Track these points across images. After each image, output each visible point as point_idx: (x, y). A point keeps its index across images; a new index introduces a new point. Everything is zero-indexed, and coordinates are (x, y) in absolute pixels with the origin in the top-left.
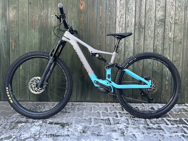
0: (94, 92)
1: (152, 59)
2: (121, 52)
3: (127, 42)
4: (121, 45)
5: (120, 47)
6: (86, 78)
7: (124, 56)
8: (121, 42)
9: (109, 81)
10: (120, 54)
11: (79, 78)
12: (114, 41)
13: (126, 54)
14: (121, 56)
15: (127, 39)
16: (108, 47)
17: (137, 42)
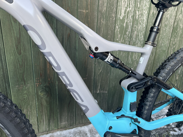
0: (74, 110)
2: (126, 31)
3: (138, 11)
4: (128, 17)
5: (126, 21)
6: (57, 88)
7: (130, 39)
8: (128, 11)
9: (132, 118)
10: (124, 36)
11: (40, 91)
12: (115, 6)
13: (134, 36)
14: (125, 40)
15: (139, 4)
16: (103, 20)
17: (153, 12)
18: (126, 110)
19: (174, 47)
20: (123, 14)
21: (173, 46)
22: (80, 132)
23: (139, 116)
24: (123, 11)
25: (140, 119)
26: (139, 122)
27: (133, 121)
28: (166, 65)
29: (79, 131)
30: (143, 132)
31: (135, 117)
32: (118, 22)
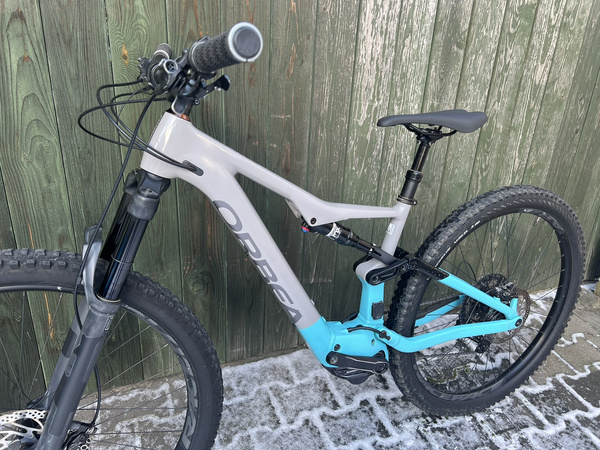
0: (261, 320)
2: (371, 150)
3: (399, 105)
5: (371, 128)
6: (225, 275)
7: (381, 165)
8: (376, 108)
9: (375, 331)
10: (366, 159)
11: (192, 282)
12: (348, 100)
13: (390, 158)
14: (369, 168)
15: (398, 90)
16: (322, 132)
17: (433, 104)
18: (365, 317)
19: (484, 174)
20: (364, 115)
21: (482, 173)
22: (274, 368)
23: (390, 328)
24: (364, 109)
25: (390, 333)
26: (388, 338)
27: (378, 335)
28: (439, 233)
29: (271, 366)
30: (398, 357)
31: (382, 329)
32: (355, 133)
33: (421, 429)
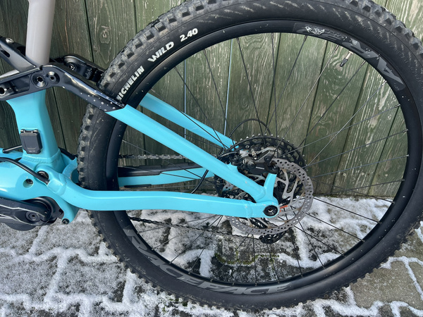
1: (307, 34)
31: (42, 168)
33: (161, 306)
